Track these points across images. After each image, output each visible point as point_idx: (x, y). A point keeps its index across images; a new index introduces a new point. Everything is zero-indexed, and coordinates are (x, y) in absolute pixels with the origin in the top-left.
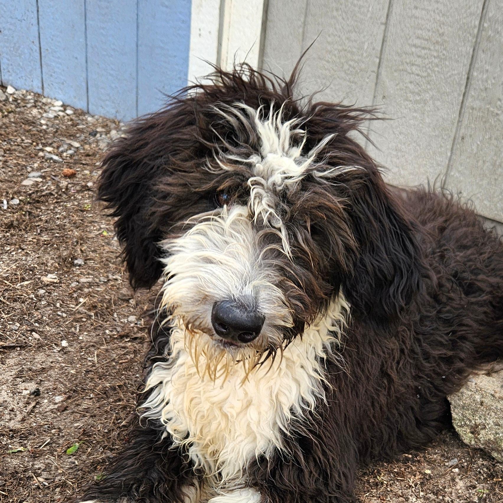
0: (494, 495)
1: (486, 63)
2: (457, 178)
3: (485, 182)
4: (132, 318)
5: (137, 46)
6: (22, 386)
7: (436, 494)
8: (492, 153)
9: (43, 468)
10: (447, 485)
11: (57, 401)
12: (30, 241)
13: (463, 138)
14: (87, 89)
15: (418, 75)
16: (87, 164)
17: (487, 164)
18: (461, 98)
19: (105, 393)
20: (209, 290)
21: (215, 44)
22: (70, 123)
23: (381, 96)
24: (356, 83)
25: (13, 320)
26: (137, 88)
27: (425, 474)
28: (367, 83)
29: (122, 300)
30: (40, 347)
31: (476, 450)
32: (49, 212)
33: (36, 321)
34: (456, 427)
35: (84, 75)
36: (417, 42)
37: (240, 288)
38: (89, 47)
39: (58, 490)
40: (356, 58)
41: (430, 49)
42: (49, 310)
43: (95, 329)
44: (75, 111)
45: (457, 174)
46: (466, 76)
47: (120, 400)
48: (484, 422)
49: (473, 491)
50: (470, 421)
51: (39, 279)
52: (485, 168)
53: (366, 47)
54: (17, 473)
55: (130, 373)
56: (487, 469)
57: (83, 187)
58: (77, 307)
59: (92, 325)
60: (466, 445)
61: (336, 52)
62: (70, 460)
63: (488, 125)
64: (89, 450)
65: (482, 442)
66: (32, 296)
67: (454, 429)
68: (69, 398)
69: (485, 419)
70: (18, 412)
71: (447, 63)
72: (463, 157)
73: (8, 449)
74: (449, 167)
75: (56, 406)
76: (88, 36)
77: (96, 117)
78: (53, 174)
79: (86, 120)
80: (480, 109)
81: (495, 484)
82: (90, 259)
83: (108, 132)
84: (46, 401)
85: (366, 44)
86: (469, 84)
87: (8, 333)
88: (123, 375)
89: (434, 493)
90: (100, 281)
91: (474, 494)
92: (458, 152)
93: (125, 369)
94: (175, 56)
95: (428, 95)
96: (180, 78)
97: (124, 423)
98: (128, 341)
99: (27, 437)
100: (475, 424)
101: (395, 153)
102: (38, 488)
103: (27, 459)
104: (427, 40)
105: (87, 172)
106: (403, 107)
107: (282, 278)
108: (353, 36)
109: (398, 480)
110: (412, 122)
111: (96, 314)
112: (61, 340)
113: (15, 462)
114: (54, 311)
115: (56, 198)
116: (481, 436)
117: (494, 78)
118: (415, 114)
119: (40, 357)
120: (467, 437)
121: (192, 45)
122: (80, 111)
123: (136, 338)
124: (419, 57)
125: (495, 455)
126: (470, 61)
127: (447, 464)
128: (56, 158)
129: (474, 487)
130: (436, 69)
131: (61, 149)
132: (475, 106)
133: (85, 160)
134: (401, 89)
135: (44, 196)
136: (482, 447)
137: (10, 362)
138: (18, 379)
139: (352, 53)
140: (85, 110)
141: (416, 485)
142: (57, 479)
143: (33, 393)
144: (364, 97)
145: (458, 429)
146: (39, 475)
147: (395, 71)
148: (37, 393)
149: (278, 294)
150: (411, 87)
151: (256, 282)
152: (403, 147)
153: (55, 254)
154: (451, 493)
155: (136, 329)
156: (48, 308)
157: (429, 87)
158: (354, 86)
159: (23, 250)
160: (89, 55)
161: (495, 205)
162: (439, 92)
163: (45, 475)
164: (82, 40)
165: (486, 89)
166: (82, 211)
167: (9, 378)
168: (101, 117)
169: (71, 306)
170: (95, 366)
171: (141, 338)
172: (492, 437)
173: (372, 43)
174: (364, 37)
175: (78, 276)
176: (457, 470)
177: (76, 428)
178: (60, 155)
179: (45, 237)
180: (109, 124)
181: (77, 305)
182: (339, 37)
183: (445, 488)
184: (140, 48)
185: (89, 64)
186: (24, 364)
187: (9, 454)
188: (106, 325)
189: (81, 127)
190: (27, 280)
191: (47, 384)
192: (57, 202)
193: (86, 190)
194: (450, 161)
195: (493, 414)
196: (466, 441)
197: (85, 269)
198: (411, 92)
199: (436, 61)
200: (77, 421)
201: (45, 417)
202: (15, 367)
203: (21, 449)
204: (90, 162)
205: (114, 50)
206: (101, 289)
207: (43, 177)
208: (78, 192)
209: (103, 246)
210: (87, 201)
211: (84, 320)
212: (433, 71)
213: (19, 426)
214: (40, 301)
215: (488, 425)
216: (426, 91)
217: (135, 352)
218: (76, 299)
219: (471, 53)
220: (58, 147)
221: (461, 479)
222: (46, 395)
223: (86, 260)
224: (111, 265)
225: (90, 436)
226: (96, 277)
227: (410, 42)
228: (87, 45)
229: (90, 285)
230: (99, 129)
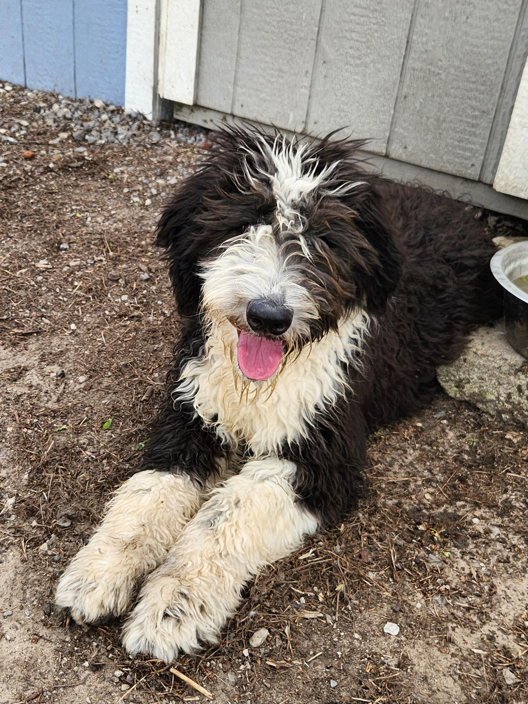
0: (484, 442)
1: (425, 27)
2: (401, 133)
3: (429, 137)
4: (125, 297)
5: (74, 24)
6: (48, 369)
7: (430, 445)
8: (436, 110)
9: (87, 443)
10: (438, 436)
11: (81, 381)
12: (15, 229)
13: (405, 97)
14: (25, 65)
15: (358, 41)
16: (41, 144)
17: (431, 120)
18: (402, 60)
19: (120, 371)
20: (242, 293)
21: (153, 20)
22: (12, 100)
23: (322, 62)
24: (295, 51)
25: (22, 308)
26: (75, 62)
27: (416, 427)
28: (307, 50)
29: (111, 280)
30: (53, 331)
31: (461, 402)
32: (22, 197)
33: (43, 307)
34: (441, 382)
35: (21, 53)
36: (356, 10)
37: (269, 289)
38: (25, 25)
39: (105, 461)
40: (295, 27)
41: (368, 17)
42: (50, 296)
43: (95, 310)
44: (14, 86)
45: (401, 131)
46: (406, 40)
47: (134, 376)
48: (468, 377)
49: (464, 440)
50: (454, 376)
51: (34, 265)
52: (429, 124)
53: (304, 18)
54: (67, 448)
55: (136, 350)
56: (474, 418)
57: (45, 168)
58: (75, 291)
59: (91, 306)
60: (451, 398)
61: (275, 23)
62: (107, 434)
63: (430, 84)
64: (121, 423)
65: (467, 395)
66: (33, 283)
67: (439, 384)
68: (91, 377)
69: (469, 374)
70: (52, 394)
71: (386, 28)
72: (406, 115)
73: (54, 428)
74: (393, 124)
75: (82, 386)
76: (24, 15)
77: (35, 91)
78: (15, 157)
79: (26, 95)
80: (421, 70)
81: (483, 432)
82: (72, 243)
83: (50, 106)
84: (72, 381)
85: (305, 14)
86: (409, 47)
87: (23, 321)
88: (130, 352)
89: (428, 444)
90: (87, 263)
91: (464, 443)
92: (401, 110)
93: (132, 347)
94: (112, 32)
95: (368, 59)
96: (118, 52)
97: (144, 398)
98: (127, 320)
99: (66, 416)
100: (460, 379)
101: (337, 113)
102: (88, 460)
103: (71, 436)
104: (366, 8)
105: (43, 152)
106: (344, 71)
107: (304, 279)
108: (291, 7)
109: (393, 434)
110: (354, 84)
111: (93, 297)
112: (69, 323)
113: (63, 439)
114: (56, 296)
115: (25, 182)
116: (465, 389)
117: (434, 41)
118: (356, 77)
119: (55, 341)
120: (452, 390)
121: (129, 21)
122: (19, 87)
123: (133, 317)
124: (358, 24)
125: (480, 406)
126: (409, 25)
127: (435, 416)
128: (11, 140)
129: (464, 436)
130: (376, 35)
131: (13, 130)
132: (416, 67)
133: (38, 139)
134: (341, 55)
135: (13, 181)
136: (467, 399)
137: (32, 347)
138: (43, 363)
139: (292, 23)
140: (23, 85)
141: (411, 438)
142: (102, 451)
143: (59, 376)
144: (304, 63)
145: (443, 384)
146: (85, 450)
147: (335, 38)
148: (63, 375)
149: (303, 292)
150: (351, 52)
151: (282, 284)
152: (345, 107)
153: (40, 240)
154: (443, 443)
155: (132, 309)
156: (50, 294)
157: (369, 51)
158: (294, 54)
159: (11, 238)
160: (25, 34)
161: (441, 157)
162: (379, 55)
163: (91, 448)
164: (18, 20)
165: (426, 51)
166: (52, 193)
167: (35, 362)
168: (39, 91)
169: (69, 290)
170: (104, 346)
171: (137, 316)
172: (476, 390)
173: (310, 13)
174: (302, 8)
175: (67, 260)
176: (445, 422)
177: (104, 404)
178: (13, 135)
179: (27, 224)
180: (49, 98)
181: (73, 289)
182: (278, 9)
183: (437, 438)
184: (76, 26)
185: (25, 41)
186: (44, 349)
187: (56, 432)
188: (104, 305)
189: (23, 103)
190: (24, 268)
191: (67, 365)
192: (26, 186)
193: (49, 171)
194: (393, 118)
195: (476, 370)
196: (452, 394)
197: (71, 253)
198: (351, 57)
199: (375, 27)
200: (103, 398)
201: (75, 397)
202: (37, 352)
203: (64, 427)
204: (43, 141)
205: (50, 28)
206: (90, 271)
207: (6, 161)
208: (42, 174)
209: (80, 228)
210: (52, 182)
211: (84, 302)
212: (373, 37)
213: (56, 406)
214: (41, 287)
215: (472, 379)
216: (367, 55)
217: (136, 330)
218: (72, 283)
219: (410, 18)
220: (9, 128)
221: (450, 430)
222: (70, 376)
223: (70, 243)
224: (92, 246)
225: (118, 411)
226: (83, 259)
227: (348, 10)
228: (23, 24)
229: (80, 268)
230: (42, 105)
